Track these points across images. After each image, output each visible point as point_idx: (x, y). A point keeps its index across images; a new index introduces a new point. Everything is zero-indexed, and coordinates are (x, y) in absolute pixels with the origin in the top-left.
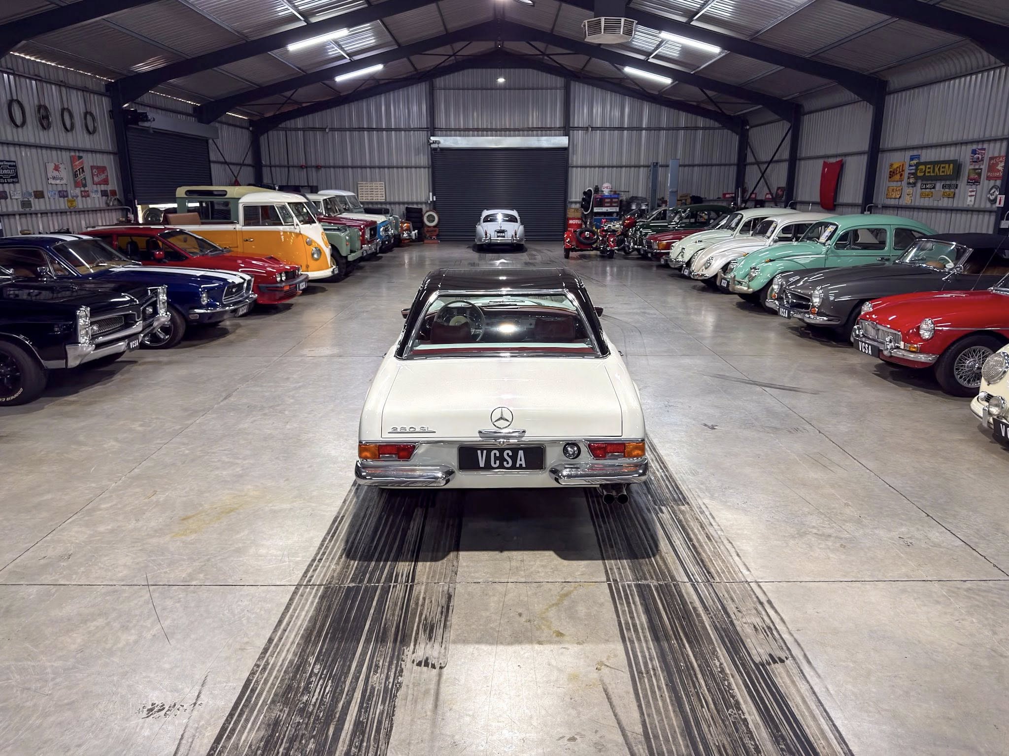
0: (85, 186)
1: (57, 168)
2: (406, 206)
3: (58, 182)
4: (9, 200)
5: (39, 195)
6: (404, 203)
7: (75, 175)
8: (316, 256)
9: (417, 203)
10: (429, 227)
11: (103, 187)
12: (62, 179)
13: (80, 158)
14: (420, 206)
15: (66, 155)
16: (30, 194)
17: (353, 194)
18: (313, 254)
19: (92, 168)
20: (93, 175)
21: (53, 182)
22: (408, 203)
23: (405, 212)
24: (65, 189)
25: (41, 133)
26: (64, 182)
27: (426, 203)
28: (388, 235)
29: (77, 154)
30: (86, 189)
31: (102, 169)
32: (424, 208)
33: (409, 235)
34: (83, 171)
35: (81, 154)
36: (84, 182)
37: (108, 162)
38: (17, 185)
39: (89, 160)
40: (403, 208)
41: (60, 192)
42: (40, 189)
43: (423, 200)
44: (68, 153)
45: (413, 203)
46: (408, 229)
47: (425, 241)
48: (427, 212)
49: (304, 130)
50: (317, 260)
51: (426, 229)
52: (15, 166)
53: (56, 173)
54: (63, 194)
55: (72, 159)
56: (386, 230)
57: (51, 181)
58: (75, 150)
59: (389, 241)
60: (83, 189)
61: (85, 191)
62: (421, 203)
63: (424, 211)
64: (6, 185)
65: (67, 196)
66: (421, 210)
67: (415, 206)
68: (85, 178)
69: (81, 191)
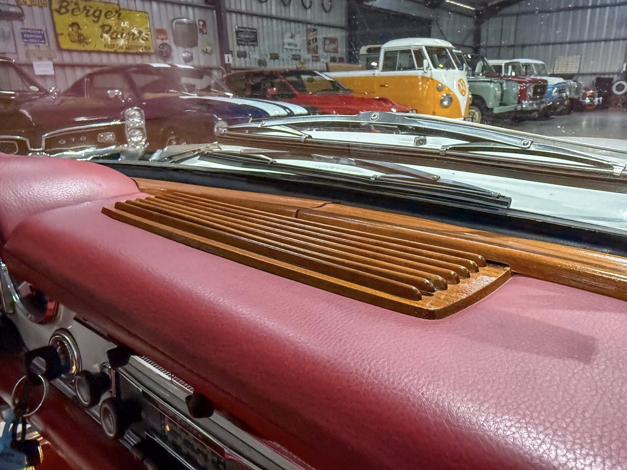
0: (316, 52)
1: (292, 37)
2: (597, 76)
3: (293, 47)
4: (247, 59)
5: (275, 57)
6: (595, 74)
7: (309, 44)
8: (445, 103)
9: (609, 74)
10: (617, 95)
11: (332, 55)
12: (296, 46)
13: (315, 30)
14: (611, 76)
15: (302, 28)
16: (266, 55)
17: (542, 63)
18: (442, 101)
19: (325, 39)
20: (325, 44)
21: (288, 47)
22: (601, 74)
23: (595, 82)
24: (298, 53)
25: (283, 9)
26: (298, 48)
27: (618, 74)
28: (561, 97)
29: (313, 27)
30: (317, 55)
31: (333, 41)
32: (615, 77)
33: (592, 101)
34: (316, 41)
35: (317, 27)
36: (315, 49)
37: (340, 35)
38: (256, 48)
39: (323, 33)
40: (594, 78)
41: (293, 55)
42: (276, 52)
43: (616, 70)
44: (305, 26)
45: (604, 74)
46: (592, 96)
47: (610, 109)
48: (617, 81)
49: (517, 15)
50: (446, 107)
51: (612, 97)
52: (256, 33)
53: (291, 41)
54: (296, 58)
55: (308, 31)
56: (560, 91)
57: (286, 46)
58: (311, 24)
59: (562, 103)
60: (314, 55)
61: (315, 57)
62: (614, 74)
63: (615, 79)
64: (246, 47)
65: (299, 59)
66: (612, 79)
67: (607, 76)
68: (317, 47)
69: (313, 57)
